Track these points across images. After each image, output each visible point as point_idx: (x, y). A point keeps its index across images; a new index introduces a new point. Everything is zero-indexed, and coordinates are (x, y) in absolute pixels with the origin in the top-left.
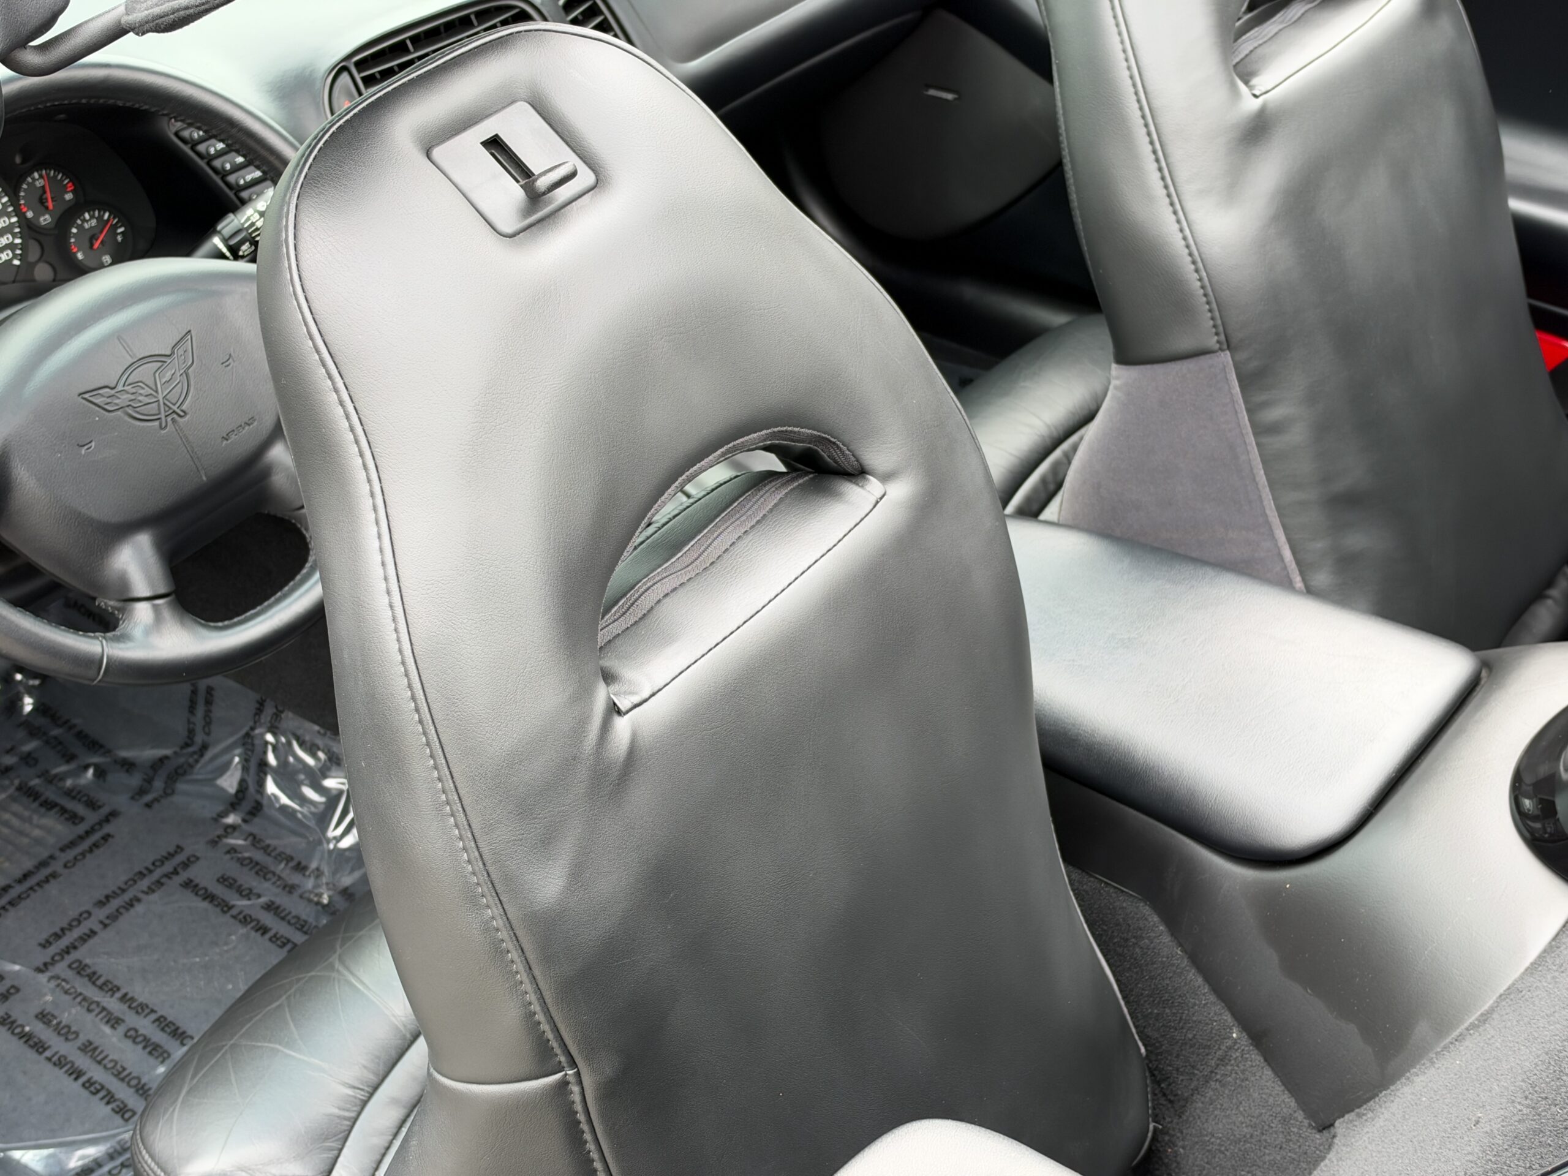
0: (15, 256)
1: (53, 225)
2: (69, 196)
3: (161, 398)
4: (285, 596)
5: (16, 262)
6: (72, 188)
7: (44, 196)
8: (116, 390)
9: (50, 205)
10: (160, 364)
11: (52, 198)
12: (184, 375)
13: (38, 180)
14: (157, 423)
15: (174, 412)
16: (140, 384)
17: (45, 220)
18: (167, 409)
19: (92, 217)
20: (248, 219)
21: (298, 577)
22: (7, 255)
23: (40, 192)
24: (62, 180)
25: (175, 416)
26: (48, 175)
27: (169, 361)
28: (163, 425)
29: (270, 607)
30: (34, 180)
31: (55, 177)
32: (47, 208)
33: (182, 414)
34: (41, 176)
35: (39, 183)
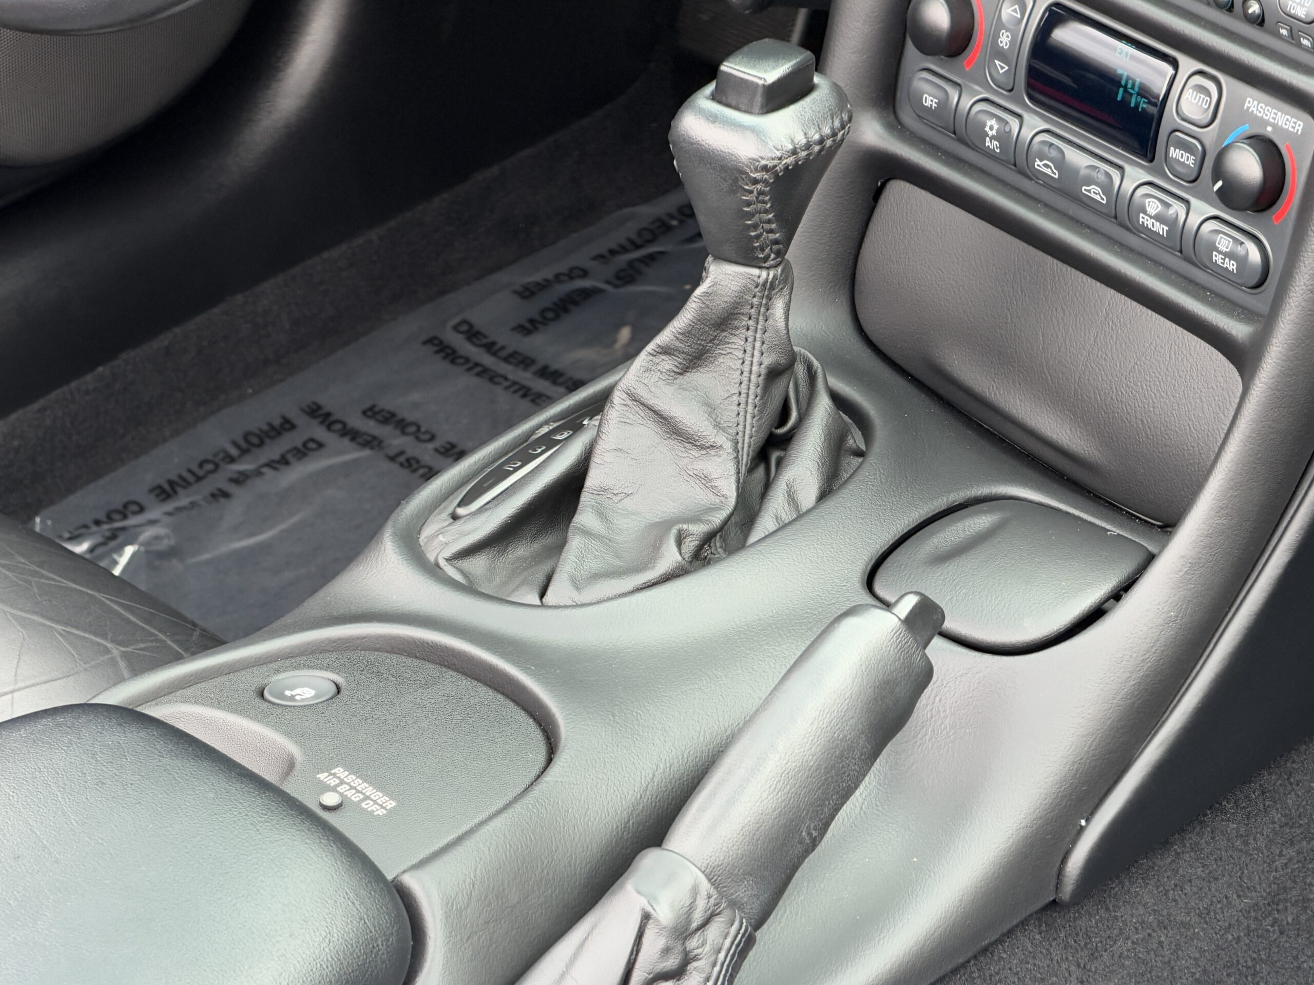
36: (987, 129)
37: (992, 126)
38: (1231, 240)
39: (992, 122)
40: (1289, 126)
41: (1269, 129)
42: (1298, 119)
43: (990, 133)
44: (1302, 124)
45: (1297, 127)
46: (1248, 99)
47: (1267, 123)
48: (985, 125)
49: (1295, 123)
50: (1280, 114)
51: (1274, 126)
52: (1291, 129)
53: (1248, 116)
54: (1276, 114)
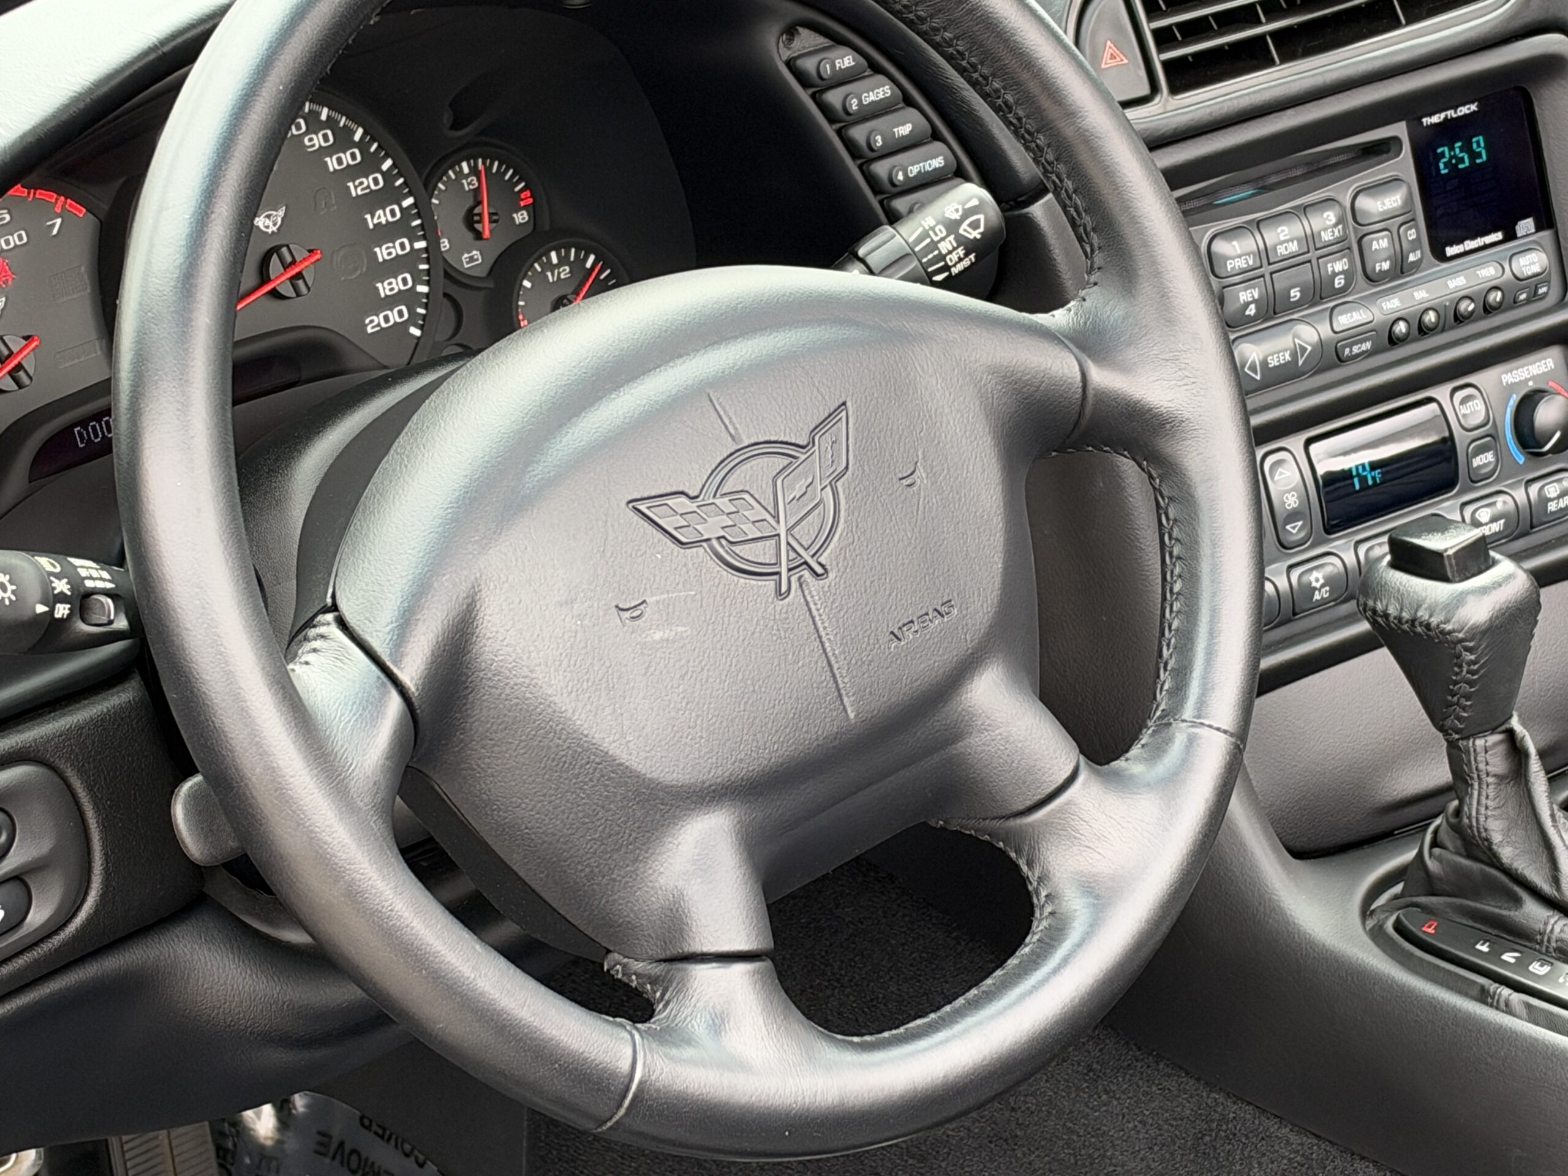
0: (412, 321)
1: (482, 273)
2: (521, 217)
3: (782, 531)
4: (990, 996)
5: (415, 332)
6: (531, 201)
7: (476, 211)
8: (700, 503)
9: (486, 228)
10: (786, 461)
11: (491, 214)
12: (829, 489)
13: (467, 176)
14: (770, 584)
15: (806, 563)
16: (746, 496)
17: (472, 259)
18: (792, 555)
19: (563, 261)
20: (925, 235)
21: (1013, 962)
22: (401, 314)
23: (470, 202)
24: (512, 184)
25: (806, 574)
26: (488, 169)
27: (803, 457)
28: (784, 588)
29: (959, 1014)
30: (460, 174)
31: (501, 174)
32: (478, 236)
33: (820, 570)
34: (474, 171)
35: (469, 184)
36: (1314, 584)
37: (1316, 578)
38: (1555, 484)
39: (1315, 574)
40: (1543, 369)
41: (1531, 383)
42: (1545, 359)
43: (1318, 585)
44: (1550, 360)
45: (1549, 365)
46: (1503, 376)
47: (1528, 380)
48: (1310, 583)
49: (1545, 364)
50: (1530, 367)
51: (1533, 378)
52: (1546, 370)
53: (1512, 387)
54: (1528, 370)
